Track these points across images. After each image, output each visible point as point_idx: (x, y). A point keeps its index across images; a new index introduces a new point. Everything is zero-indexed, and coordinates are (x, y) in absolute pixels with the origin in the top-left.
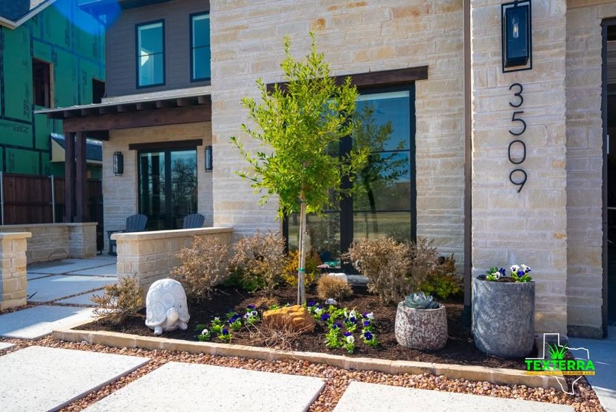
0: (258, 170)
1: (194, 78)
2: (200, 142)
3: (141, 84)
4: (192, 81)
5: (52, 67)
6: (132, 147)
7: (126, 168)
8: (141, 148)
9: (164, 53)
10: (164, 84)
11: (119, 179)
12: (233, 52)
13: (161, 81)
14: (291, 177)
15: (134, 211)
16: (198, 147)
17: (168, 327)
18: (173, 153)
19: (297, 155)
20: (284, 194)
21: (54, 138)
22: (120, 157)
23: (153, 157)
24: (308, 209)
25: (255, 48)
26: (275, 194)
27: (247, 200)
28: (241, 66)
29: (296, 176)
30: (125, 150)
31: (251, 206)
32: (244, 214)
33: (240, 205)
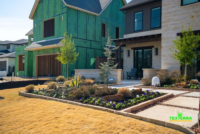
0: (176, 55)
1: (152, 27)
2: (153, 47)
3: (135, 30)
4: (151, 28)
5: (106, 25)
6: (132, 49)
7: (130, 55)
8: (134, 49)
9: (143, 21)
10: (142, 30)
11: (128, 58)
12: (168, 25)
13: (142, 29)
14: (183, 57)
15: (132, 67)
16: (153, 48)
17: (157, 85)
18: (145, 50)
19: (185, 52)
20: (181, 60)
21: (106, 46)
22: (129, 51)
23: (137, 52)
24: (188, 64)
25: (174, 24)
26: (179, 60)
27: (171, 62)
28: (170, 29)
29: (184, 56)
30: (130, 49)
31: (172, 64)
32: (170, 66)
33: (169, 64)
